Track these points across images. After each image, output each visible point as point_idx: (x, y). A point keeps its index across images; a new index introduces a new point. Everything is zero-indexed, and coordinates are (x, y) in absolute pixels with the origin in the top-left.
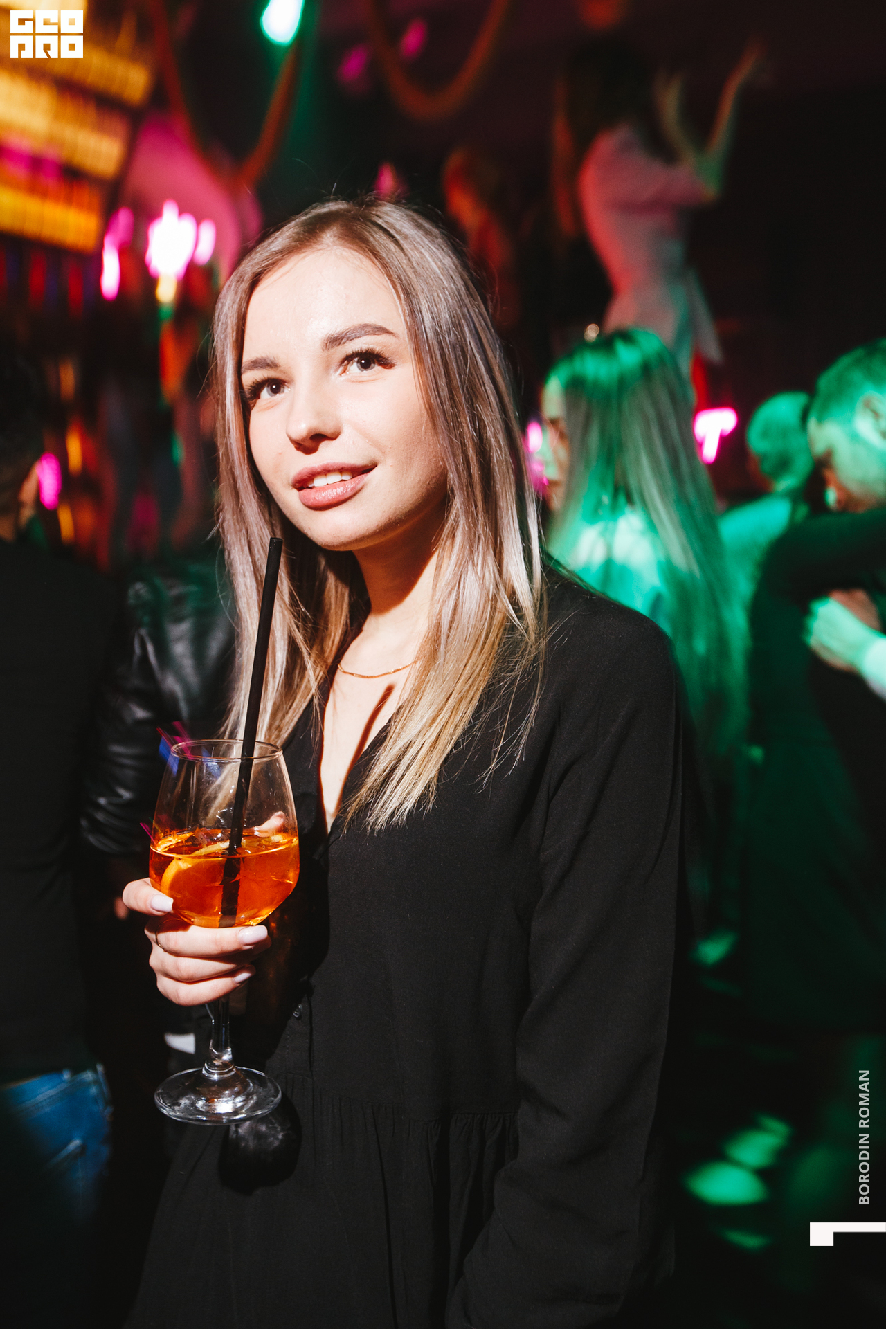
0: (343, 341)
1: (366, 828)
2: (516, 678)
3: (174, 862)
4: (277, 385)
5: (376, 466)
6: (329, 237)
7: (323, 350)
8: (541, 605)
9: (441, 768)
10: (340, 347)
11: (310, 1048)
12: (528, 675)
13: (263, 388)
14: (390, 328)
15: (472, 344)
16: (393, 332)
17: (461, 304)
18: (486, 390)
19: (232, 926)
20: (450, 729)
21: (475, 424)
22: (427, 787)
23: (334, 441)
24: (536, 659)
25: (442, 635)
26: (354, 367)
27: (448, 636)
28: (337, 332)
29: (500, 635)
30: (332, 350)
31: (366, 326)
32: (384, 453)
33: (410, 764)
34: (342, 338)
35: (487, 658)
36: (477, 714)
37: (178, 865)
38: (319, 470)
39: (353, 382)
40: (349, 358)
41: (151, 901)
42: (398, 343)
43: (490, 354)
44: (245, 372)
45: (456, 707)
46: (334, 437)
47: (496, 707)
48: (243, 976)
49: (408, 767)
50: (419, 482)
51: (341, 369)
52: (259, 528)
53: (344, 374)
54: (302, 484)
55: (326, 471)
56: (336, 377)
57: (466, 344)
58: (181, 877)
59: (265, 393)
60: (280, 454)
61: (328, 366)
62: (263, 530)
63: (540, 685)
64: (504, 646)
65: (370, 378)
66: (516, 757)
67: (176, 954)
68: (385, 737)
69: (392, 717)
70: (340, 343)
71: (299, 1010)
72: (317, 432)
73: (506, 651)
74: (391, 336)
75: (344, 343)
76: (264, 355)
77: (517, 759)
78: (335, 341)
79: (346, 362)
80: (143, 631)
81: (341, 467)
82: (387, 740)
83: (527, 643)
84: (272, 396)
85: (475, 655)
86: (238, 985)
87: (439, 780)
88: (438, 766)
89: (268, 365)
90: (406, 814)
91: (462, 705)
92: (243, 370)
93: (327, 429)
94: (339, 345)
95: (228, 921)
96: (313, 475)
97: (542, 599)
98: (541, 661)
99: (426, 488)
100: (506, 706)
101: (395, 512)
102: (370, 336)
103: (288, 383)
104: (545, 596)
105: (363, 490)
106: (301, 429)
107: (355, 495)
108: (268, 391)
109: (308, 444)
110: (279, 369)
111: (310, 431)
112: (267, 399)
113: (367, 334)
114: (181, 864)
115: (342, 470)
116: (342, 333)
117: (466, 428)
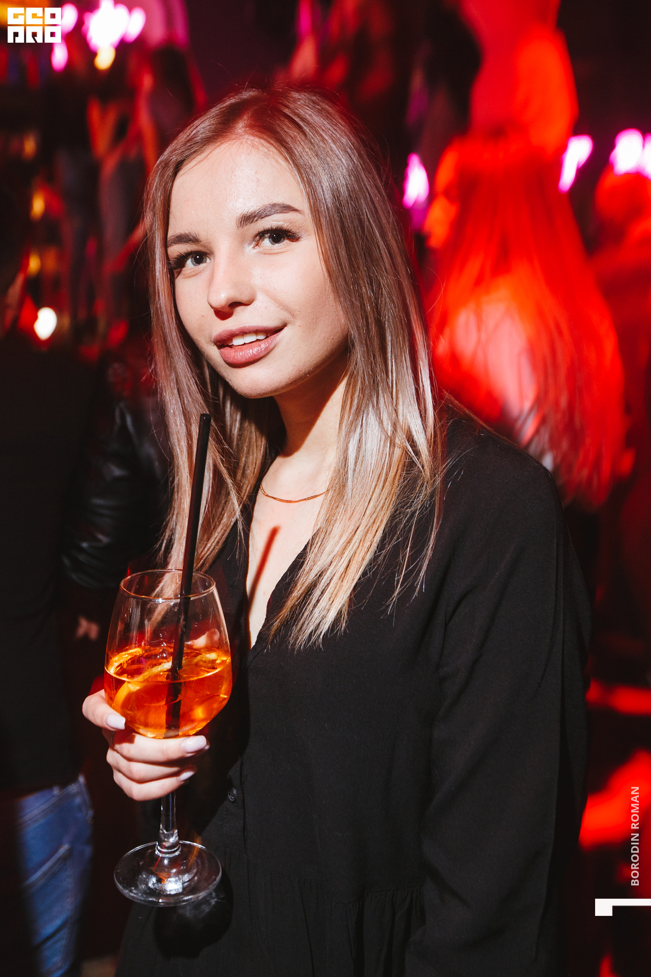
0: (255, 219)
1: (287, 646)
2: (415, 512)
3: (125, 684)
4: (200, 257)
5: (286, 326)
6: (240, 126)
7: (238, 228)
8: (435, 442)
9: (351, 595)
10: (253, 224)
11: (244, 829)
12: (426, 510)
13: (188, 259)
14: (296, 206)
15: (368, 214)
16: (299, 209)
17: (358, 180)
18: (381, 253)
19: (177, 736)
20: (358, 558)
21: (372, 286)
22: (340, 613)
23: (248, 306)
24: (432, 495)
25: (349, 470)
26: (267, 242)
27: (354, 470)
28: (250, 211)
29: (399, 471)
30: (246, 228)
31: (274, 205)
32: (293, 315)
33: (324, 590)
34: (255, 216)
35: (389, 494)
36: (381, 546)
37: (129, 688)
38: (237, 333)
39: (265, 254)
40: (261, 235)
41: (106, 720)
42: (302, 220)
43: (384, 221)
44: (171, 245)
45: (363, 540)
46: (249, 303)
47: (398, 538)
48: (186, 775)
49: (323, 593)
50: (324, 338)
51: (254, 243)
52: (187, 378)
53: (257, 247)
54: (223, 342)
55: (243, 333)
56: (250, 250)
57: (363, 214)
58: (130, 697)
59: (189, 263)
60: (203, 316)
61: (243, 240)
62: (191, 380)
63: (437, 520)
64: (404, 481)
65: (280, 251)
66: (417, 587)
67: (129, 759)
68: (303, 563)
69: (308, 543)
70: (253, 221)
71: (233, 795)
72: (234, 301)
73: (405, 487)
74: (298, 214)
75: (257, 220)
76: (187, 232)
77: (418, 589)
78: (248, 219)
79: (258, 238)
80: (122, 405)
81: (256, 329)
82: (305, 565)
83: (424, 479)
84: (195, 266)
85: (378, 491)
86: (183, 783)
87: (349, 606)
88: (349, 594)
89: (190, 240)
90: (321, 637)
91: (368, 536)
92: (169, 243)
93: (244, 298)
94: (252, 222)
95: (172, 733)
96: (233, 335)
97: (435, 436)
98: (437, 498)
99: (331, 343)
100: (407, 539)
101: (304, 365)
102: (279, 215)
103: (209, 254)
104: (438, 433)
105: (276, 349)
106: (221, 298)
107: (268, 353)
108: (192, 262)
109: (227, 310)
110: (201, 243)
111: (228, 300)
112: (191, 269)
113: (276, 212)
114: (132, 686)
115: (257, 332)
116: (255, 213)
117: (364, 290)
